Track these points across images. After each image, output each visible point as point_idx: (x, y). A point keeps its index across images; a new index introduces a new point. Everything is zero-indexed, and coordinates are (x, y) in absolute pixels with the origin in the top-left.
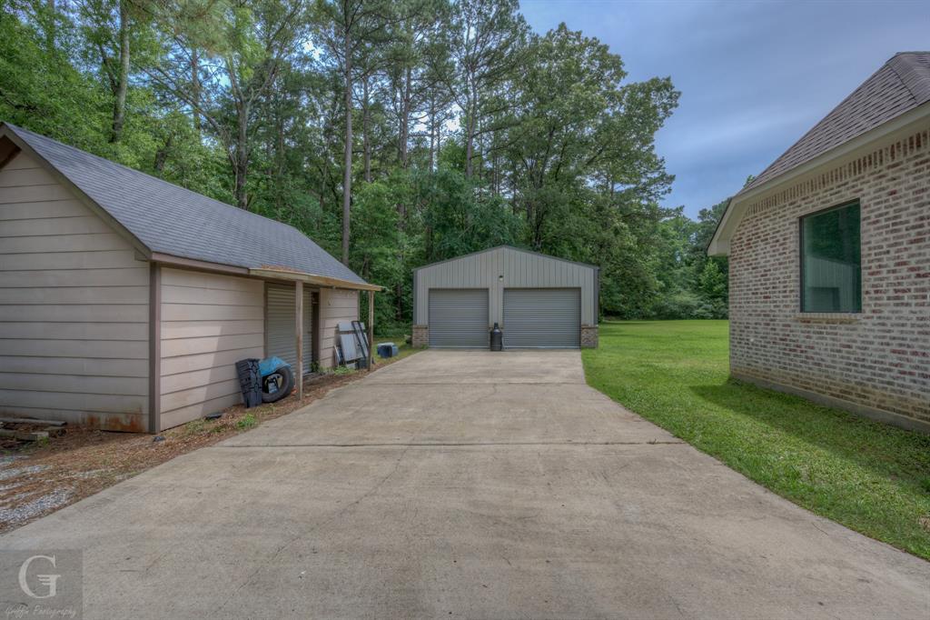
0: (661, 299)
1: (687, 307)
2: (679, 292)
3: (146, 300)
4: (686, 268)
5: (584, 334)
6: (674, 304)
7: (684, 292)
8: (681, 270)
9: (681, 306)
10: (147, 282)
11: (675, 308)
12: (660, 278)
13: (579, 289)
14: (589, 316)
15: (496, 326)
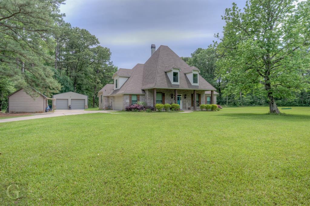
13: (85, 100)
14: (86, 104)
15: (70, 105)
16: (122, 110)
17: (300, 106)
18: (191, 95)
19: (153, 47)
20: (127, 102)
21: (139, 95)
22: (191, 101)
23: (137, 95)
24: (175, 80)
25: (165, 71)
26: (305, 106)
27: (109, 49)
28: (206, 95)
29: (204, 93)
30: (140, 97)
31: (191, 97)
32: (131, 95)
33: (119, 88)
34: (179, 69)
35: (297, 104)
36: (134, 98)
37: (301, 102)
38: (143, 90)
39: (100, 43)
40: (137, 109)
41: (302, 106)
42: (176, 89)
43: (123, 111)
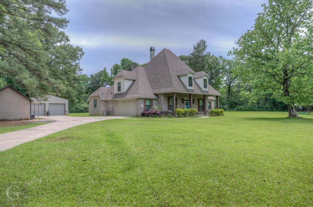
0: (78, 106)
1: (86, 108)
2: (83, 103)
3: (30, 106)
4: (86, 95)
5: (66, 113)
6: (82, 107)
7: (85, 103)
8: (84, 95)
9: (84, 108)
10: (30, 104)
11: (82, 109)
12: (78, 98)
13: (65, 104)
14: (67, 109)
15: (48, 111)
16: (135, 116)
17: (258, 111)
18: (197, 100)
19: (152, 50)
20: (141, 106)
21: (152, 99)
22: (198, 106)
23: (150, 99)
24: (190, 85)
25: (178, 74)
26: (263, 111)
27: (81, 48)
28: (209, 100)
29: (207, 99)
30: (154, 101)
31: (198, 102)
32: (145, 99)
33: (125, 92)
34: (193, 74)
35: (257, 109)
36: (148, 103)
37: (260, 107)
38: (156, 95)
39: (70, 41)
40: (158, 114)
41: (260, 111)
42: (192, 94)
43: (137, 116)
